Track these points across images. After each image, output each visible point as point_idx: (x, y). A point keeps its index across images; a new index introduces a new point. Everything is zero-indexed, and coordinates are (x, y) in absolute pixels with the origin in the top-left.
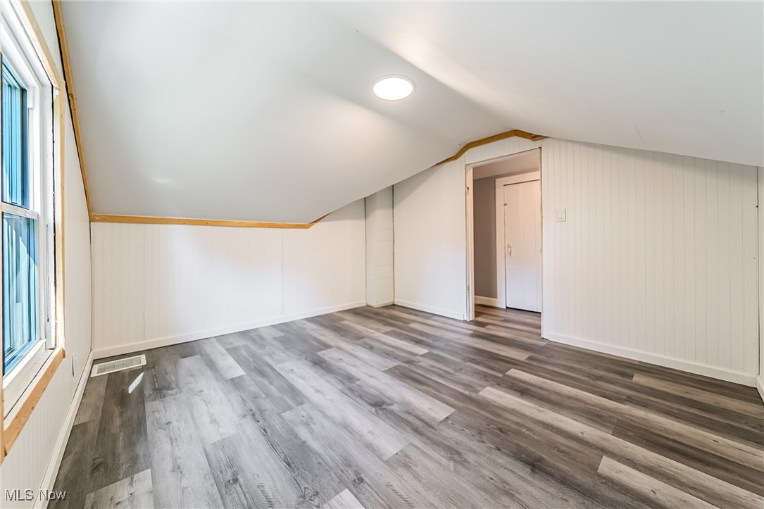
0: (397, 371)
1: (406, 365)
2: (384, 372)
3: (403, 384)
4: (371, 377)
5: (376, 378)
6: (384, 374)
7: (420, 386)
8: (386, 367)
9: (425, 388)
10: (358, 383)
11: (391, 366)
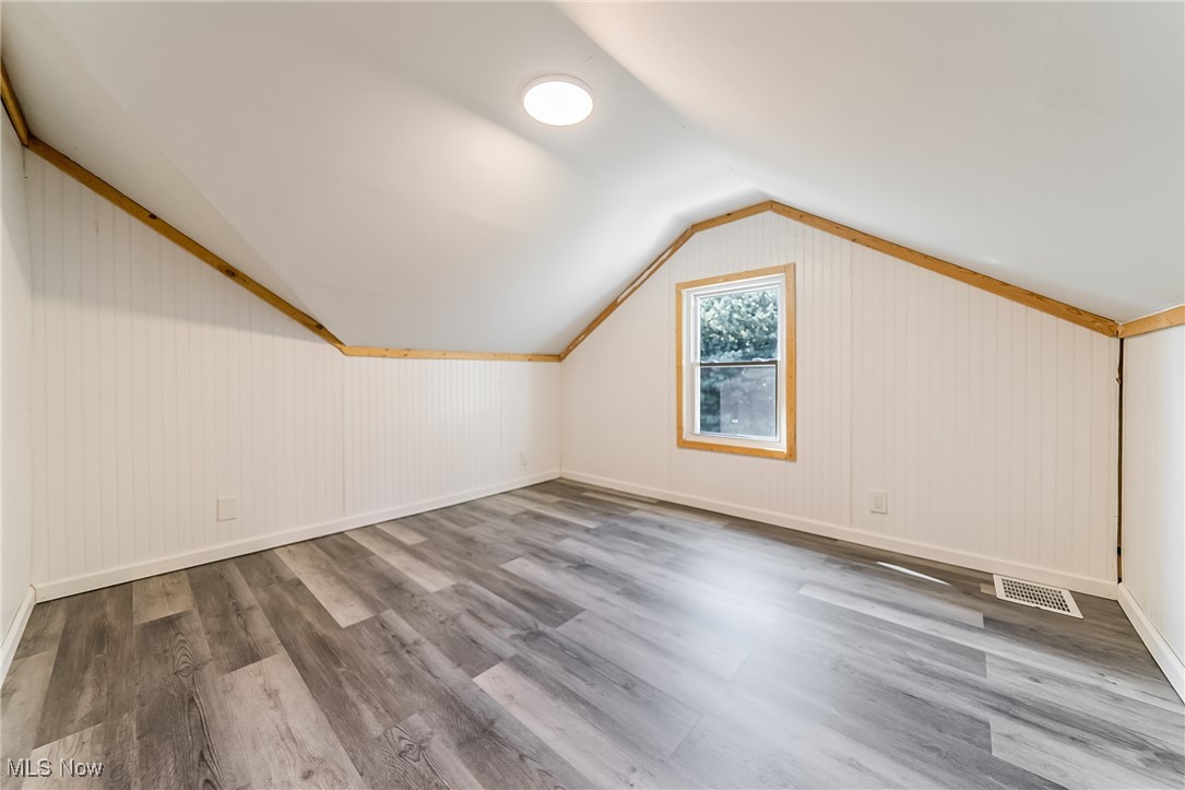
0: (561, 612)
1: (542, 627)
2: (583, 610)
3: (551, 591)
4: (601, 600)
5: (594, 598)
6: (583, 606)
7: (528, 588)
8: (580, 620)
9: (522, 587)
10: (618, 589)
11: (571, 622)
